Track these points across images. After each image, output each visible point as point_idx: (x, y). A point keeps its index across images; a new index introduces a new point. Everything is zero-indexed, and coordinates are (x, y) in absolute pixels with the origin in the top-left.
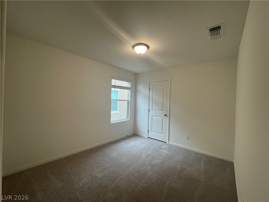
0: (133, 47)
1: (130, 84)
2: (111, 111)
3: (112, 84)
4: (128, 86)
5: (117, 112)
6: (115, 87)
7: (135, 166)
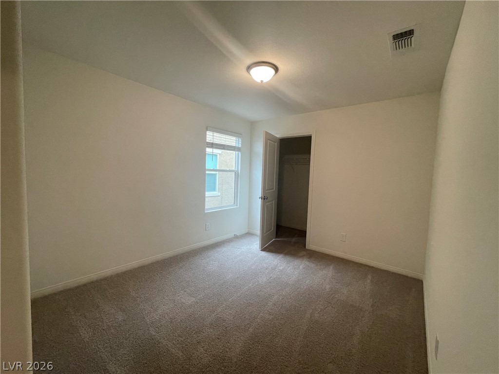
0: (249, 68)
1: (240, 140)
2: (205, 192)
3: (207, 141)
4: (237, 144)
5: (215, 193)
6: (212, 145)
7: (250, 285)
